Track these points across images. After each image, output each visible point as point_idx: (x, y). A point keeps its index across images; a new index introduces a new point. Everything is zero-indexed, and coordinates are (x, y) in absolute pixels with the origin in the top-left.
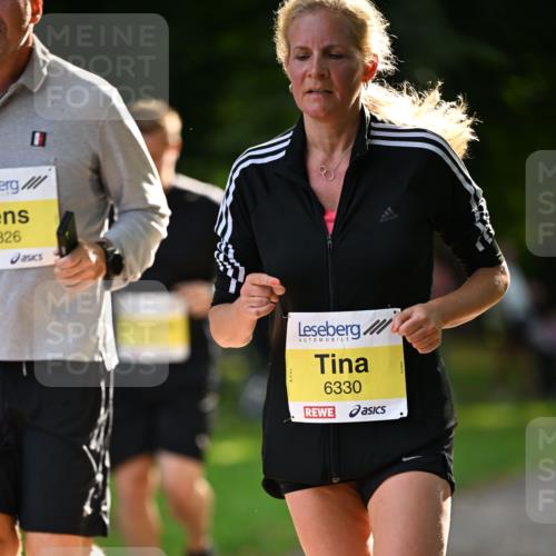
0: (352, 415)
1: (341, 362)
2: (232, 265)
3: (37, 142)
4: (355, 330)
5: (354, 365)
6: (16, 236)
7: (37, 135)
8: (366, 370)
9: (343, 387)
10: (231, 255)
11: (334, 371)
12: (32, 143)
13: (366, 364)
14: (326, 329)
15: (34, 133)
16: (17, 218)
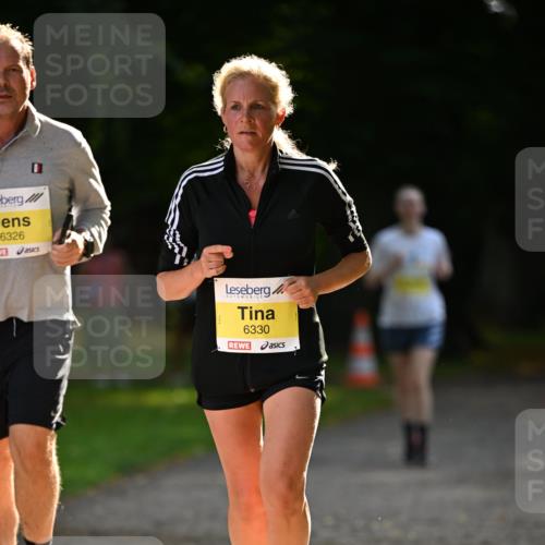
0: (262, 349)
1: (256, 312)
2: (179, 245)
3: (36, 170)
4: (267, 290)
5: (265, 314)
6: (21, 235)
7: (36, 166)
8: (273, 318)
9: (258, 329)
10: (178, 239)
11: (251, 318)
12: (33, 171)
13: (273, 314)
14: (246, 290)
15: (33, 165)
16: (22, 222)
